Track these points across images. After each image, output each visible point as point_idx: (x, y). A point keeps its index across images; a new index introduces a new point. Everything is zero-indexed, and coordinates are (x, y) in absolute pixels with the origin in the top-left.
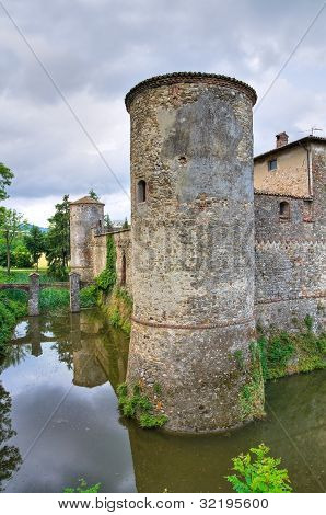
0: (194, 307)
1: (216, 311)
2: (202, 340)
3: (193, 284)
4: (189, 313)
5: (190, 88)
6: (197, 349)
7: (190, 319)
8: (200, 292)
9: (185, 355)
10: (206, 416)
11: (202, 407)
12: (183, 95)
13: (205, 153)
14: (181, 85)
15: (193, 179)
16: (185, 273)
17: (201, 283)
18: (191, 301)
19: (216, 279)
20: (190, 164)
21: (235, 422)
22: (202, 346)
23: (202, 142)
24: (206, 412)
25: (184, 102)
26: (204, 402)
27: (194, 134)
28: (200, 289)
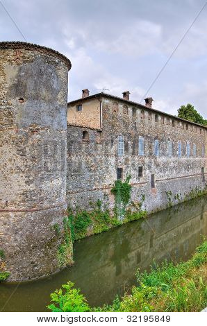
0: (27, 197)
1: (41, 199)
2: (32, 219)
3: (26, 182)
4: (24, 201)
5: (29, 53)
6: (29, 225)
7: (24, 205)
8: (32, 187)
9: (21, 229)
10: (36, 268)
11: (33, 263)
12: (23, 57)
13: (37, 97)
14: (23, 50)
15: (28, 114)
16: (21, 174)
17: (32, 182)
18: (25, 193)
19: (42, 179)
20: (26, 103)
21: (55, 270)
22: (32, 222)
23: (35, 90)
24: (36, 266)
25: (24, 62)
26: (34, 259)
27: (30, 84)
28: (31, 185)
